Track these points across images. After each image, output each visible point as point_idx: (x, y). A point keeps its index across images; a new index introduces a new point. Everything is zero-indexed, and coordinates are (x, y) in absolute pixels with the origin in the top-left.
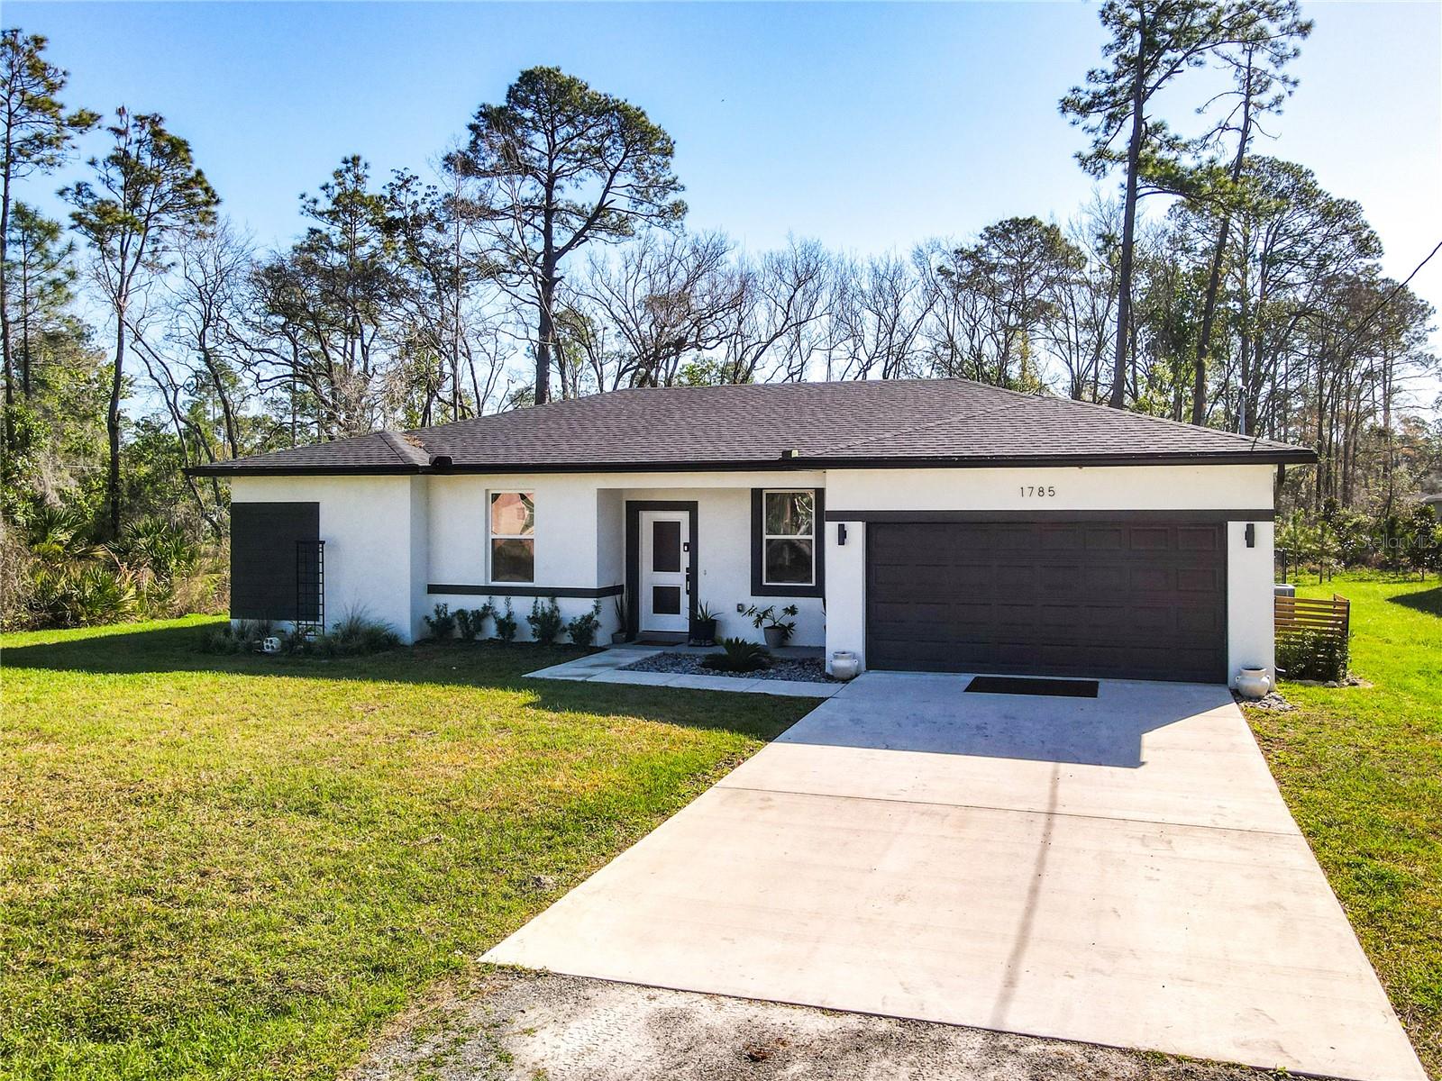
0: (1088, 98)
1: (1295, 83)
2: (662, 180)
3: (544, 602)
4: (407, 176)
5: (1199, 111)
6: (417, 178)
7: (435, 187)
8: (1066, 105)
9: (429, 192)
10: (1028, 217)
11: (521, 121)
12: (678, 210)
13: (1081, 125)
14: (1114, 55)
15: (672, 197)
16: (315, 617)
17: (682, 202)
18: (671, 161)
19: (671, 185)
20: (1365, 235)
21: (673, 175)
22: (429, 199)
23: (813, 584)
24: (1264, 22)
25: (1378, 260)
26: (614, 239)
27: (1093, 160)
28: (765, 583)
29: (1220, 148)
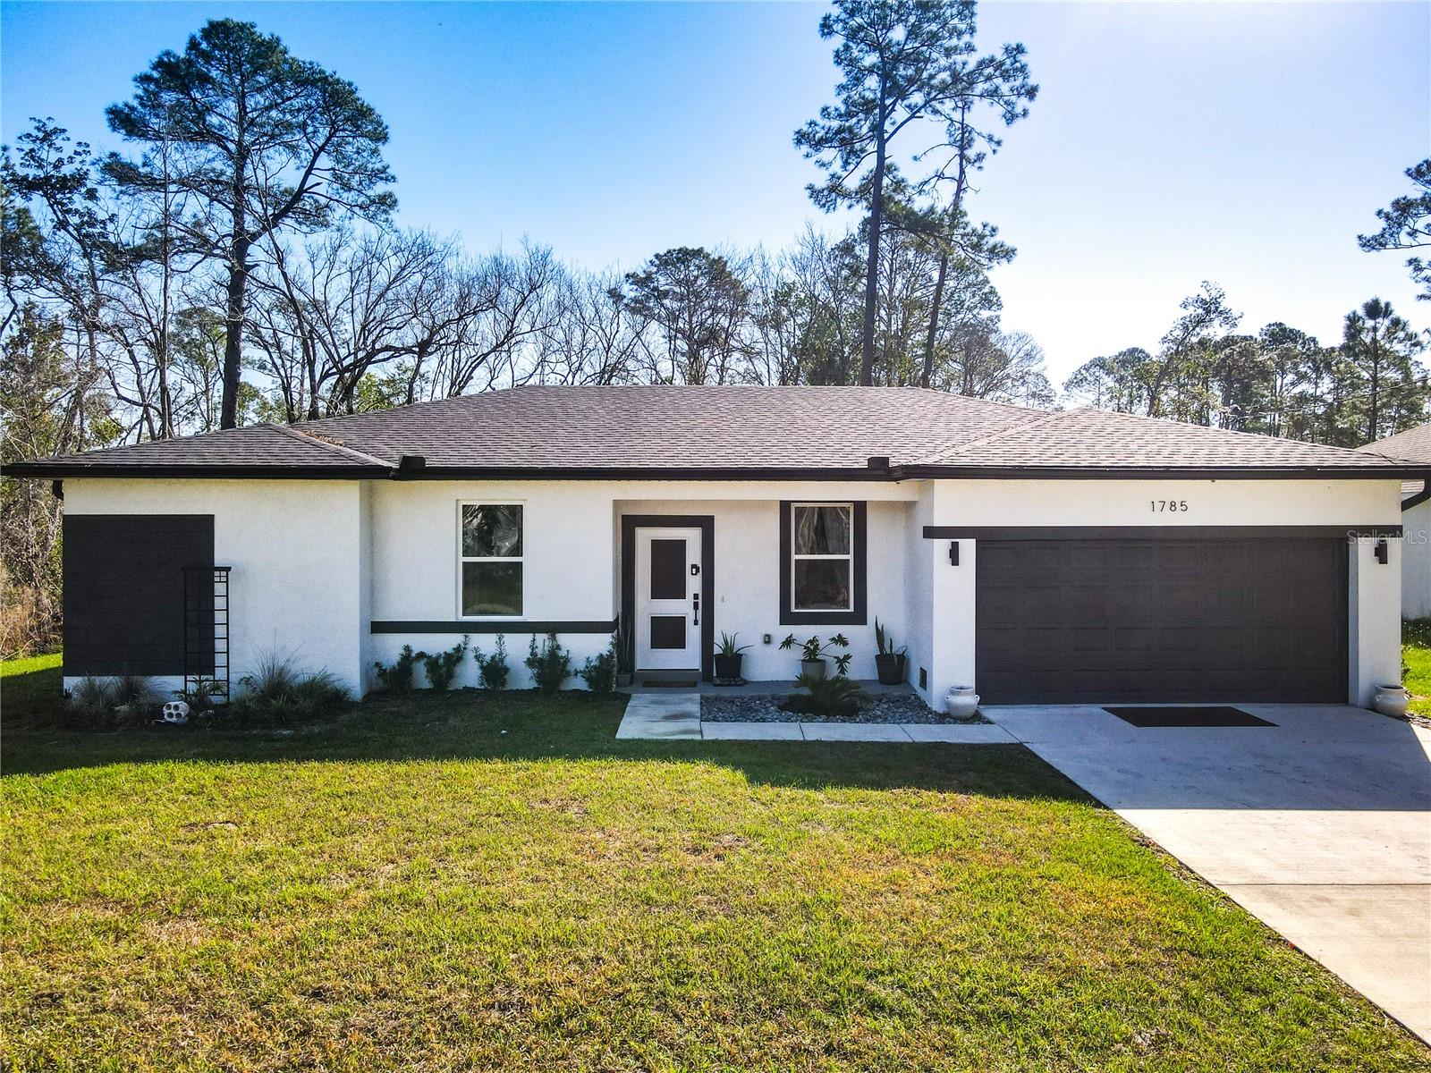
0: (821, 133)
1: (999, 143)
2: (370, 166)
3: (542, 639)
4: (50, 127)
5: (915, 158)
6: (64, 131)
7: (88, 146)
8: (801, 138)
9: (80, 149)
10: (696, 248)
11: (205, 79)
12: (386, 202)
13: (814, 159)
14: (844, 95)
15: (380, 188)
16: (211, 669)
17: (391, 195)
18: (381, 147)
19: (382, 174)
20: (986, 290)
21: (383, 163)
22: (78, 158)
23: (851, 609)
24: (998, 81)
25: (998, 313)
26: (304, 228)
27: (826, 193)
28: (793, 610)
29: (935, 195)
